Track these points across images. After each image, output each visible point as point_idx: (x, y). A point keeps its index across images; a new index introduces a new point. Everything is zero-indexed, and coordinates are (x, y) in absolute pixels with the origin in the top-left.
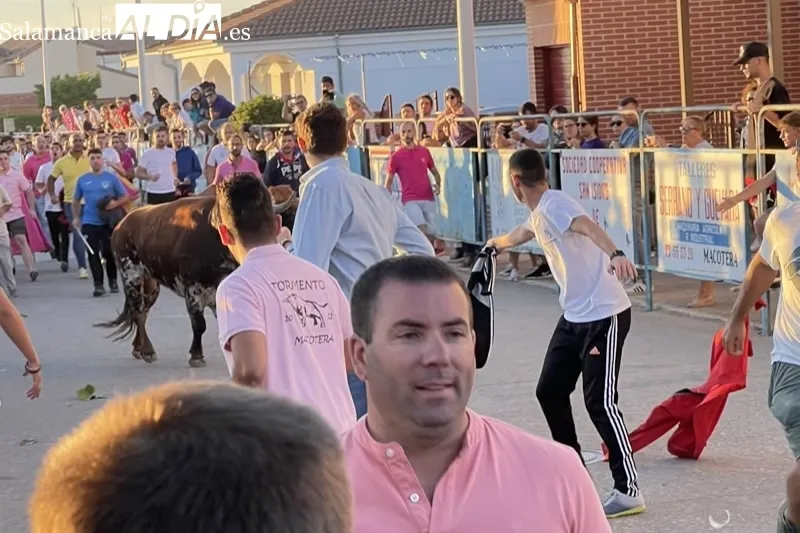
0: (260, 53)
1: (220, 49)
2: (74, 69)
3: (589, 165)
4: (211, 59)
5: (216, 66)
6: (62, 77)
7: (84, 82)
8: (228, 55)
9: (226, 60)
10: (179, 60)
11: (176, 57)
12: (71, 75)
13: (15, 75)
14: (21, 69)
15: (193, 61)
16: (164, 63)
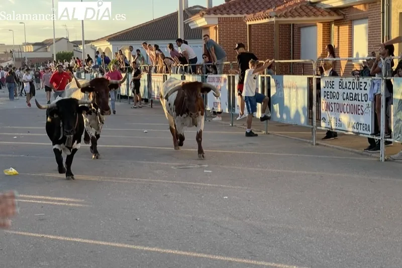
0: (122, 45)
1: (109, 43)
2: (65, 49)
3: (216, 80)
4: (106, 47)
5: (108, 49)
6: (61, 52)
7: (68, 54)
8: (111, 46)
9: (111, 47)
10: (96, 47)
11: (95, 46)
12: (65, 51)
13: (47, 51)
14: (49, 50)
15: (100, 47)
16: (91, 47)
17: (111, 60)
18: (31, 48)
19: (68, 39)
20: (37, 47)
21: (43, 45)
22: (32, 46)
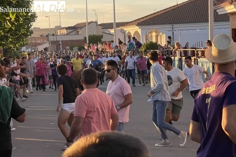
0: (150, 29)
1: (138, 27)
2: (95, 32)
4: (135, 31)
5: (136, 33)
6: (92, 35)
7: (98, 37)
8: (140, 29)
10: (126, 31)
11: (125, 30)
12: (95, 34)
13: (78, 34)
14: (80, 33)
15: (130, 31)
16: (121, 32)
17: (143, 44)
18: (65, 32)
19: (97, 23)
20: (70, 31)
21: (74, 29)
22: (65, 30)
